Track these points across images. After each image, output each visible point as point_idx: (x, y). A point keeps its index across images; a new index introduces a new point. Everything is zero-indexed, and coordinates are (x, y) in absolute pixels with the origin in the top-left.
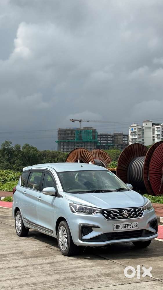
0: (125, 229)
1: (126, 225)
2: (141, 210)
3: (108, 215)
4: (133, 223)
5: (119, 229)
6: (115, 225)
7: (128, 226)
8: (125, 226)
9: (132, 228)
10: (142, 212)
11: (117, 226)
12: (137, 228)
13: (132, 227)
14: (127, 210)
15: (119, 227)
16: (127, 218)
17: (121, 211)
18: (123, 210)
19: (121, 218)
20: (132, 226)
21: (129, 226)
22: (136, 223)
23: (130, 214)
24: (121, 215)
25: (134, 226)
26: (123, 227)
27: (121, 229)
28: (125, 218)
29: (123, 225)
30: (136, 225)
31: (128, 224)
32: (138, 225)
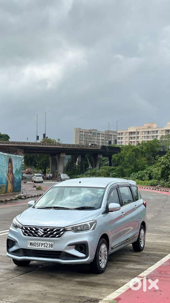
0: (38, 247)
1: (40, 244)
2: (61, 230)
3: (26, 232)
4: (48, 243)
5: (33, 247)
6: (29, 242)
7: (42, 245)
8: (38, 244)
9: (45, 248)
10: (62, 233)
11: (31, 244)
12: (53, 248)
13: (46, 247)
14: (43, 229)
15: (33, 244)
16: (42, 236)
17: (37, 229)
18: (39, 229)
19: (36, 236)
20: (46, 245)
21: (43, 246)
22: (51, 243)
23: (45, 233)
24: (36, 233)
25: (48, 246)
28: (39, 236)
29: (37, 243)
30: (51, 246)
31: (42, 243)
32: (53, 246)
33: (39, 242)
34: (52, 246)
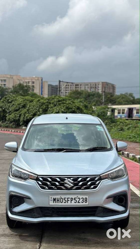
0: (66, 204)
1: (69, 199)
2: (96, 179)
3: (44, 184)
4: (81, 197)
5: (58, 204)
6: (51, 198)
7: (71, 200)
8: (66, 199)
9: (77, 204)
10: (97, 183)
11: (54, 200)
12: (87, 203)
13: (78, 202)
14: (72, 179)
15: (57, 200)
16: (71, 189)
17: (63, 180)
18: (66, 179)
19: (61, 189)
20: (78, 200)
21: (74, 201)
22: (84, 197)
23: (75, 185)
24: (62, 185)
25: (81, 200)
26: (64, 201)
27: (60, 204)
28: (67, 189)
29: (64, 198)
30: (84, 200)
31: (71, 198)
32: (88, 200)
33: (67, 197)
34: (86, 200)
